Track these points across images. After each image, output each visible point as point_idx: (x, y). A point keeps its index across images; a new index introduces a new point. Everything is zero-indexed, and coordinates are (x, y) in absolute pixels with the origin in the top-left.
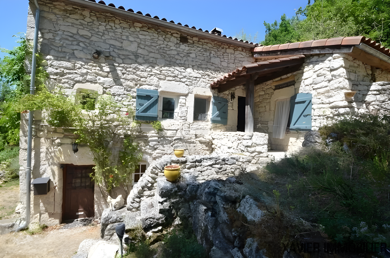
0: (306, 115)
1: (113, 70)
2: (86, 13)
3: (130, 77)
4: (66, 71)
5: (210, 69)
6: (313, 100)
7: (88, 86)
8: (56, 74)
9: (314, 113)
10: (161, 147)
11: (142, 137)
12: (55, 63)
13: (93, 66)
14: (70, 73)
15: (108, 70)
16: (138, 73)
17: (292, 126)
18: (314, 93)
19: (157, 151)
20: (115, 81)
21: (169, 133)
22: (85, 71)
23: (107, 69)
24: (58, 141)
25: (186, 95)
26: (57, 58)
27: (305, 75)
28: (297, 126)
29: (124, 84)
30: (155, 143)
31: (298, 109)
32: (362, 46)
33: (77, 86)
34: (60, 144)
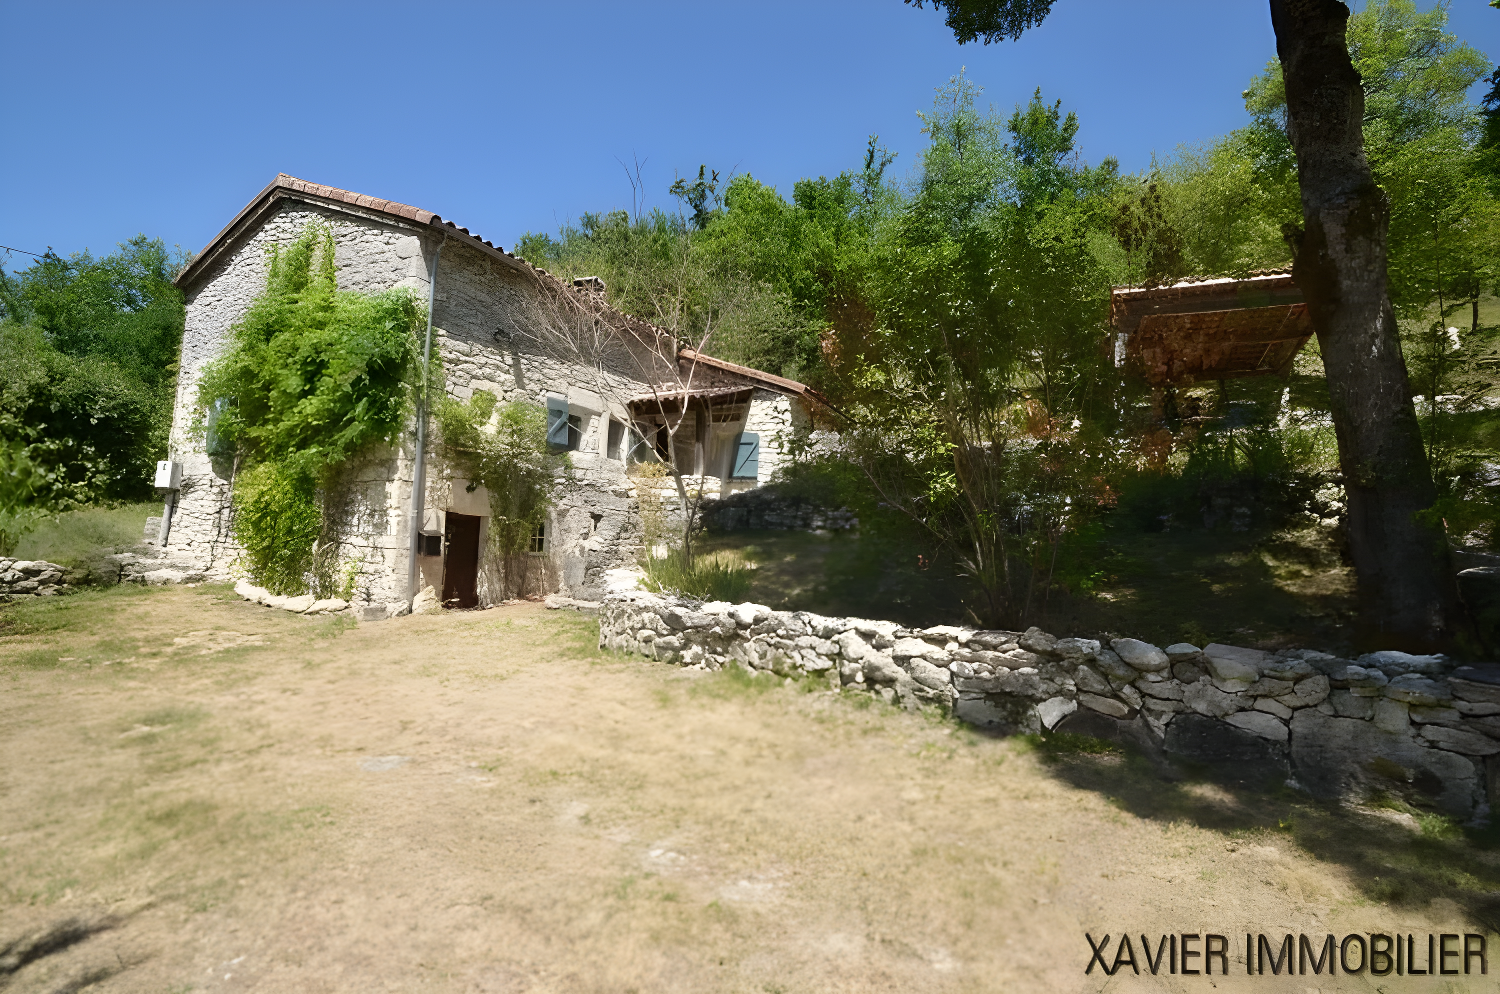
0: (752, 458)
1: (516, 364)
2: (488, 265)
3: (537, 376)
4: (463, 358)
5: (627, 375)
6: (761, 443)
7: (485, 385)
8: (450, 361)
9: (761, 457)
10: (568, 496)
11: (548, 477)
12: (451, 343)
13: (493, 353)
14: (466, 362)
15: (510, 362)
16: (545, 371)
17: (735, 474)
18: (760, 434)
19: (565, 501)
20: (517, 382)
21: (579, 474)
22: (483, 360)
23: (509, 360)
24: (447, 472)
25: (600, 415)
26: (452, 336)
27: (752, 411)
28: (740, 474)
29: (528, 387)
30: (561, 487)
31: (743, 451)
32: (806, 395)
33: (475, 384)
34: (450, 478)
